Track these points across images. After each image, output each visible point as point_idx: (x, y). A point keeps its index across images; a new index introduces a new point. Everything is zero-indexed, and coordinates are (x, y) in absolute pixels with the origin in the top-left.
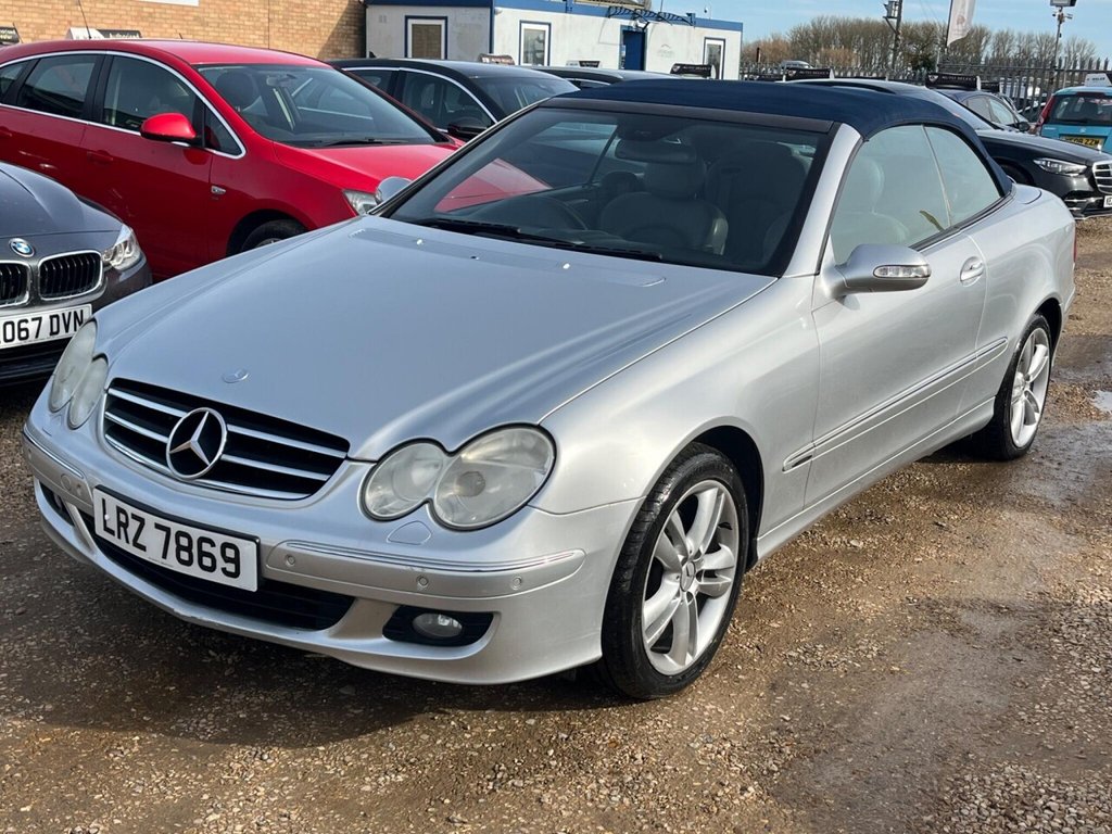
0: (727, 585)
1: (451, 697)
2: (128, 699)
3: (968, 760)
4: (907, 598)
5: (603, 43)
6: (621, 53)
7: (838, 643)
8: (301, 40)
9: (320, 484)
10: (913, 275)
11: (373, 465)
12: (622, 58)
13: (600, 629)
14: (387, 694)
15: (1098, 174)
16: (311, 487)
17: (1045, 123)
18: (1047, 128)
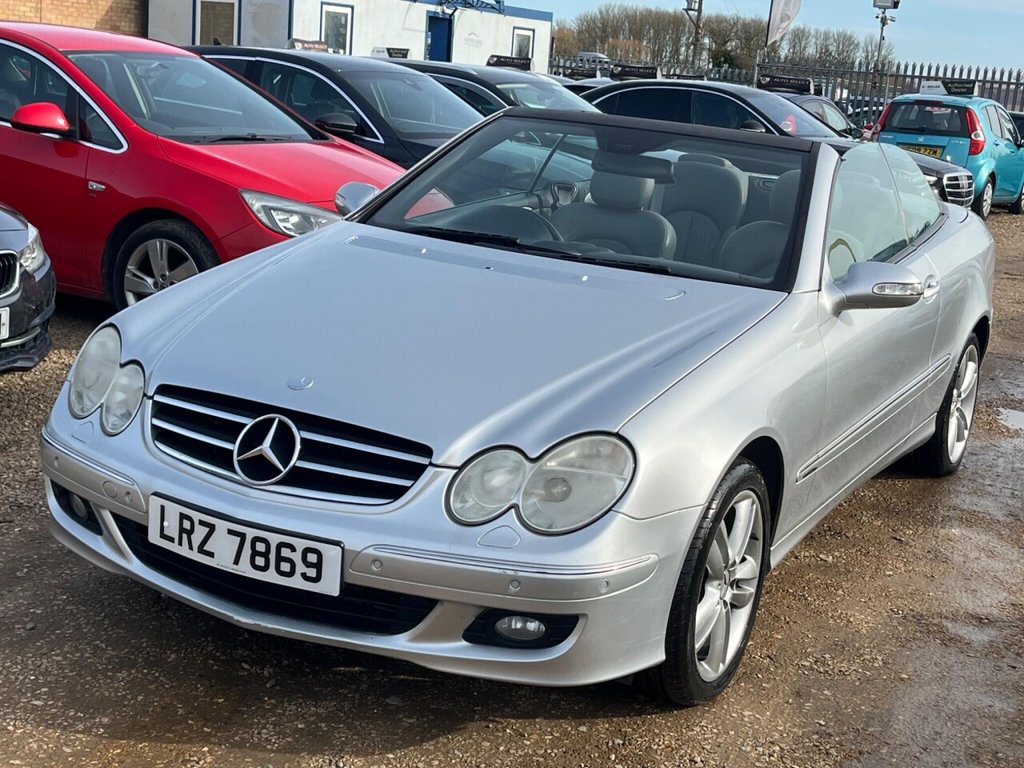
0: (751, 594)
1: (497, 706)
2: (181, 712)
3: (999, 759)
4: (891, 610)
5: (407, 29)
6: (426, 41)
7: (842, 653)
8: (76, 14)
9: (405, 489)
10: (909, 292)
11: (455, 471)
12: (427, 46)
13: (665, 632)
14: (433, 704)
15: (948, 186)
16: (395, 493)
17: (882, 130)
18: (884, 136)
